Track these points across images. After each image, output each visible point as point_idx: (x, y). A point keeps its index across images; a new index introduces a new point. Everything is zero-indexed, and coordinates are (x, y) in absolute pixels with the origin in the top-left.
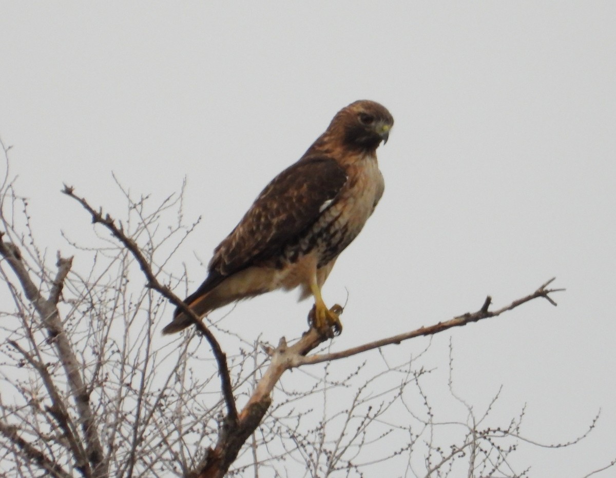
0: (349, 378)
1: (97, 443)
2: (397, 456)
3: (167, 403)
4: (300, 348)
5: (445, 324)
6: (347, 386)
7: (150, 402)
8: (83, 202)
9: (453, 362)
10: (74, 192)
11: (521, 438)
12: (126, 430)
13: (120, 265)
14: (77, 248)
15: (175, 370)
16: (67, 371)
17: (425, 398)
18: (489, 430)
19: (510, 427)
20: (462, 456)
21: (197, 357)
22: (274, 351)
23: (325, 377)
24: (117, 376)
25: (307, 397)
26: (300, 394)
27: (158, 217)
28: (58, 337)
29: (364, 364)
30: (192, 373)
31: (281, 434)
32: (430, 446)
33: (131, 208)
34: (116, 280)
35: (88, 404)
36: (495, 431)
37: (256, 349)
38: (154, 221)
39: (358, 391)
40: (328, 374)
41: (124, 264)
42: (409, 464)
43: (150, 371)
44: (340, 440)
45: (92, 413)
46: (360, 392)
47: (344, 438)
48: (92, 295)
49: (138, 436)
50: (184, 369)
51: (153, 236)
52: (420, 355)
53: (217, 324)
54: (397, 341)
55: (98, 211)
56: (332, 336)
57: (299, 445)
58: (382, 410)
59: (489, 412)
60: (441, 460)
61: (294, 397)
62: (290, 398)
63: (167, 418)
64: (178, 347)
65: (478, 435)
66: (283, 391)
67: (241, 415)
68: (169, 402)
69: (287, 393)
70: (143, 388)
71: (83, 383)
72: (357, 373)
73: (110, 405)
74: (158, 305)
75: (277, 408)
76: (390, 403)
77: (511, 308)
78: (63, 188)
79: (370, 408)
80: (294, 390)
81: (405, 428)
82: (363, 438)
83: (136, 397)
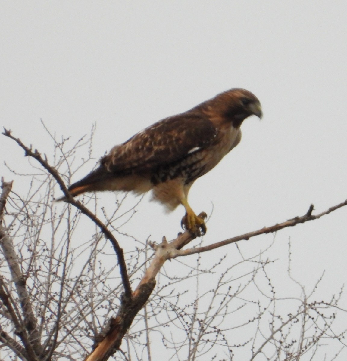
0: (214, 267)
1: (32, 315)
2: (251, 323)
3: (83, 286)
4: (176, 244)
5: (281, 225)
6: (213, 273)
7: (70, 286)
8: (18, 141)
9: (291, 255)
10: (11, 134)
11: (338, 308)
12: (54, 306)
13: (47, 187)
14: (16, 174)
15: (89, 261)
16: (9, 263)
17: (269, 280)
18: (315, 302)
19: (332, 301)
20: (296, 322)
21: (104, 253)
22: (158, 247)
23: (197, 267)
24: (47, 267)
25: (184, 280)
26: (179, 279)
27: (74, 152)
28: (3, 239)
29: (225, 257)
30: (101, 264)
31: (166, 308)
32: (273, 315)
33: (56, 146)
34: (44, 198)
35: (25, 287)
36: (319, 304)
37: (146, 247)
38: (72, 155)
39: (221, 276)
40: (199, 264)
41: (50, 186)
42: (258, 328)
43: (70, 262)
44: (208, 311)
45: (28, 293)
46: (223, 277)
47: (211, 310)
48: (27, 208)
49: (61, 310)
50: (94, 261)
51: (71, 165)
52: (266, 250)
53: (118, 229)
54: (246, 237)
55: (29, 148)
56: (199, 235)
57: (179, 315)
58: (240, 291)
59: (315, 290)
60: (281, 324)
61: (175, 281)
62: (171, 282)
63: (82, 297)
64: (90, 246)
65: (307, 306)
66: (167, 276)
67: (134, 294)
68: (85, 284)
69: (169, 278)
70: (64, 275)
71: (21, 272)
72: (220, 263)
73: (41, 287)
74: (76, 216)
75: (162, 288)
76: (246, 286)
77: (328, 213)
78: (4, 132)
79: (230, 288)
80: (175, 276)
81: (255, 303)
82: (226, 311)
83: (60, 282)
